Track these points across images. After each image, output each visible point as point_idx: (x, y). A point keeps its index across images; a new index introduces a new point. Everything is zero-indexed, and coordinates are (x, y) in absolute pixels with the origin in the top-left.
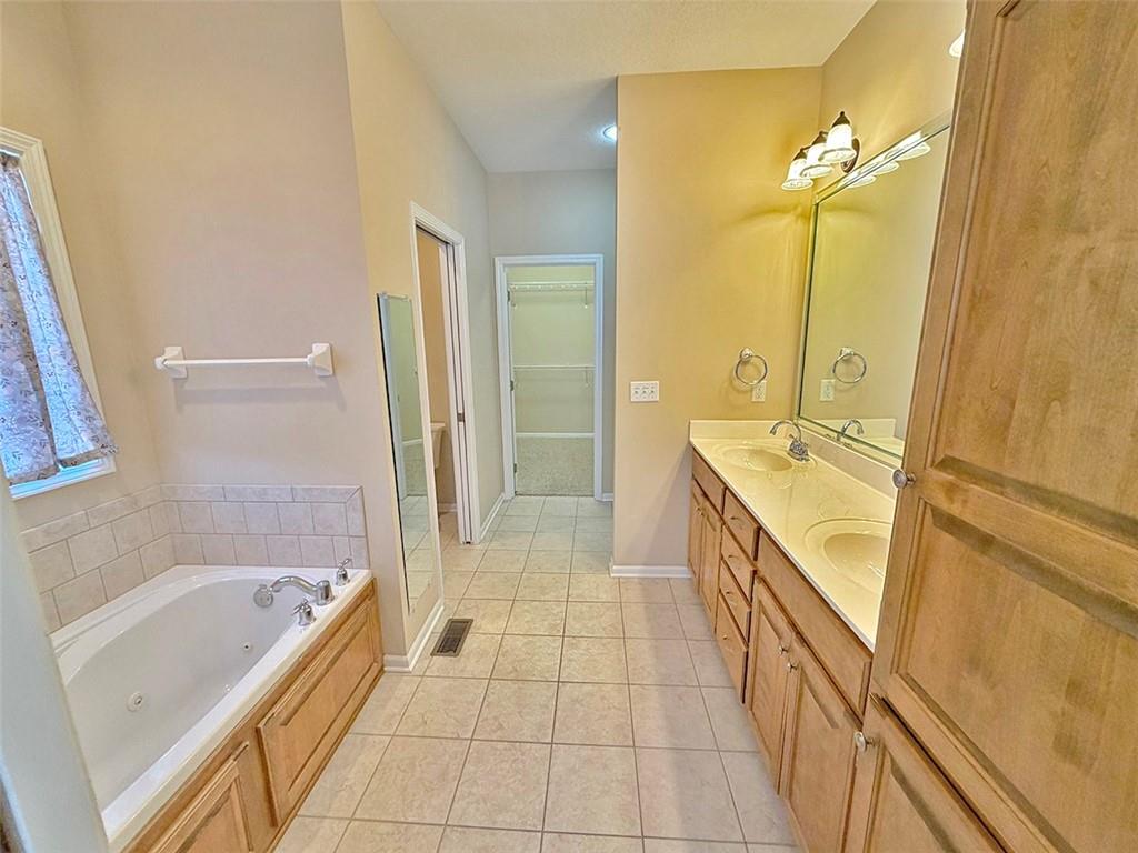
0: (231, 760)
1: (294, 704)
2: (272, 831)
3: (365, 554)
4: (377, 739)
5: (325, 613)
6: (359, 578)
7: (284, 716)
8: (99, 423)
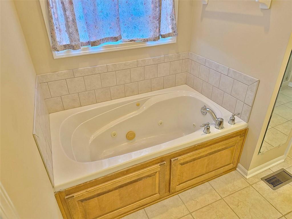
0: (158, 165)
1: (187, 160)
2: (167, 194)
3: (248, 115)
4: (216, 193)
5: (215, 132)
6: (240, 124)
7: (182, 162)
8: (174, 22)
